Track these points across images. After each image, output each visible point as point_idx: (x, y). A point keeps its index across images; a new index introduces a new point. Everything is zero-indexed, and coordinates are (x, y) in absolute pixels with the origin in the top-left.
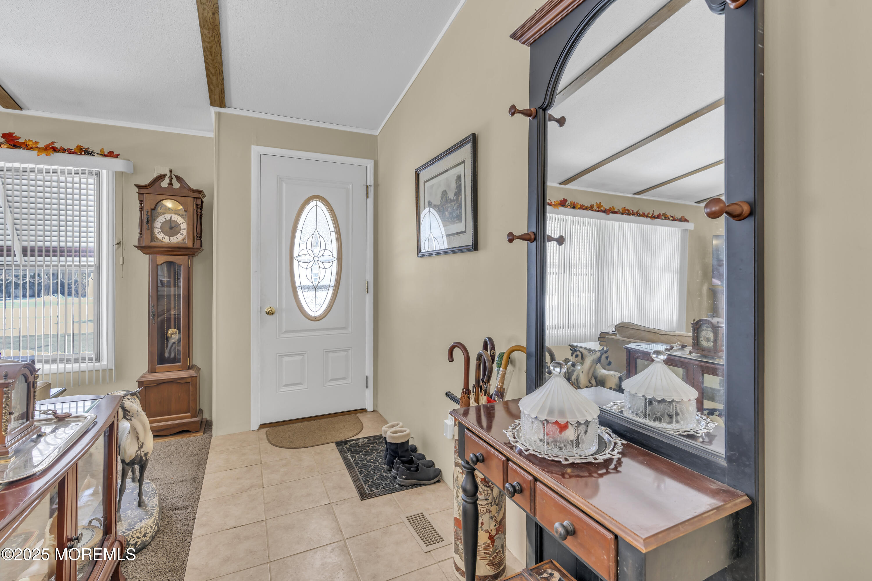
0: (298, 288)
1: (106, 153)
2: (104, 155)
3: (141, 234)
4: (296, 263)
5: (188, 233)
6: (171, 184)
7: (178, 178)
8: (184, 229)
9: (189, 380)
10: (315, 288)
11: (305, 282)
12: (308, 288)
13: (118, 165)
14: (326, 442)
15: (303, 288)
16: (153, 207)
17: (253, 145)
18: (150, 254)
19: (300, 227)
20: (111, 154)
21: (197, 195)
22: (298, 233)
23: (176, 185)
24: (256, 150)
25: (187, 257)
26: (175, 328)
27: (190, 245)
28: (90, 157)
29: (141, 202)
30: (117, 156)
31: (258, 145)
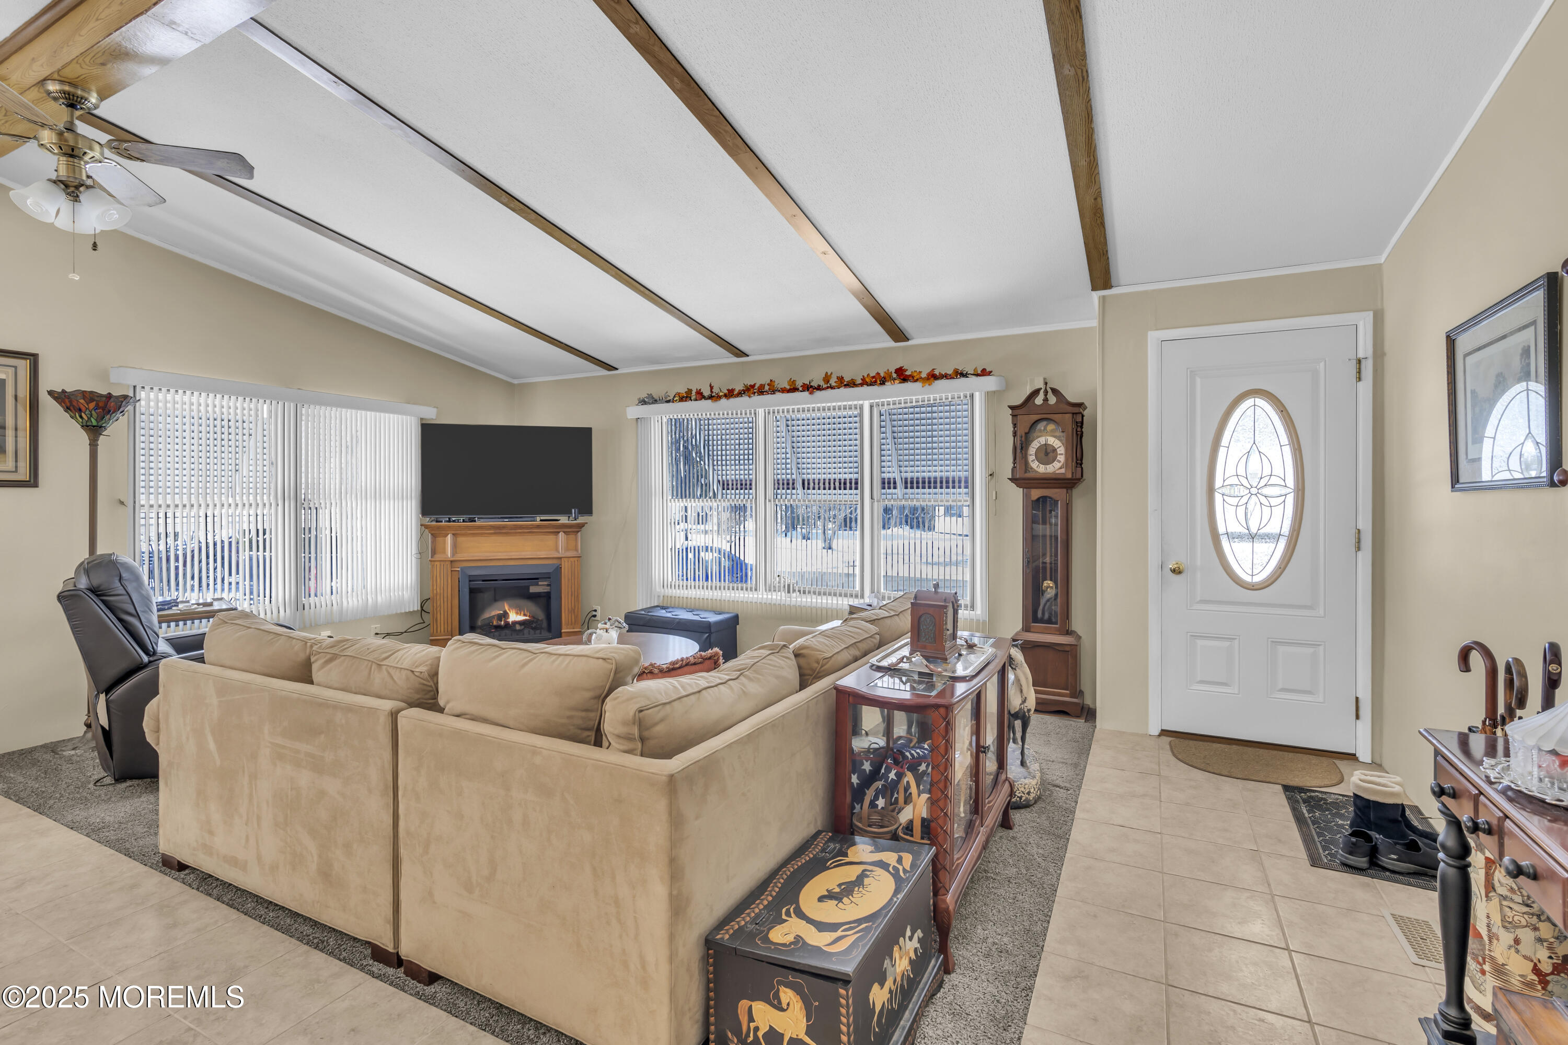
0: (1221, 537)
1: (979, 372)
2: (978, 375)
3: (1014, 464)
4: (1218, 498)
5: (1066, 459)
6: (1046, 400)
7: (1055, 391)
8: (1062, 454)
9: (1067, 649)
10: (1252, 537)
11: (1235, 527)
12: (1240, 537)
13: (991, 384)
15: (1231, 536)
16: (1028, 430)
17: (1151, 330)
18: (1024, 488)
19: (1225, 441)
20: (984, 373)
21: (1076, 410)
22: (1222, 452)
23: (1052, 400)
24: (1154, 336)
25: (1065, 490)
26: (1051, 580)
27: (1069, 476)
28: (964, 380)
29: (1015, 426)
30: (990, 373)
31: (1157, 330)
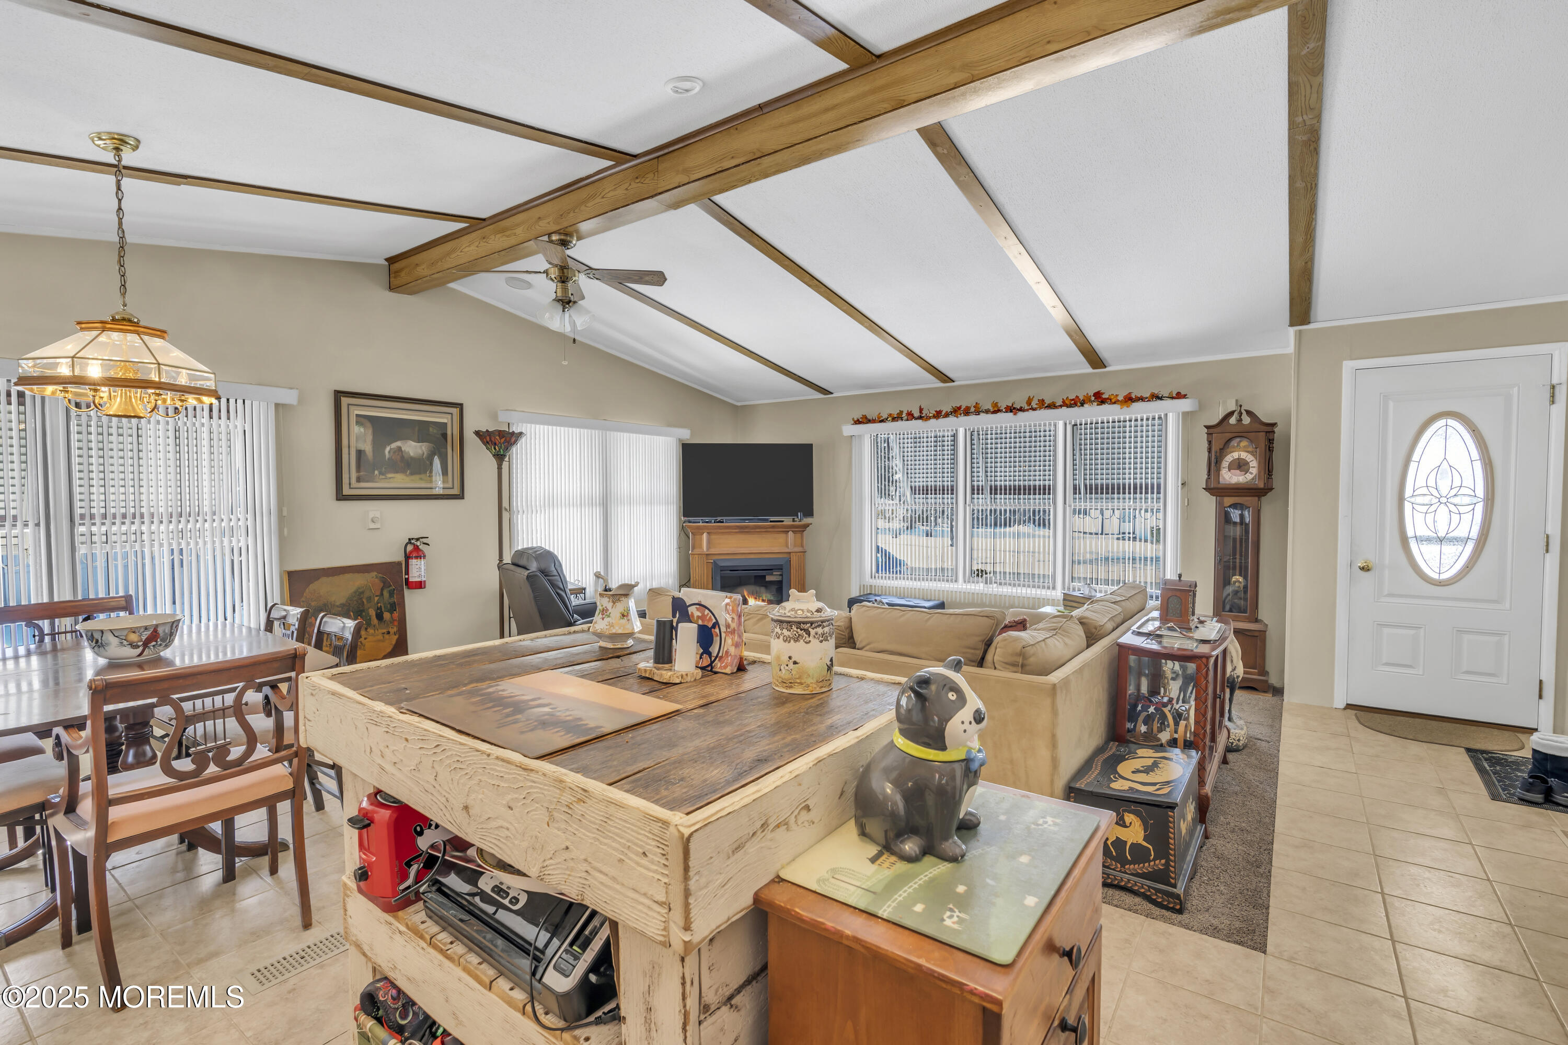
0: (1410, 540)
1: (1174, 395)
2: (1173, 398)
3: (1209, 475)
4: (1408, 507)
5: (1259, 472)
6: (1240, 420)
7: (1249, 413)
8: (1254, 467)
9: (1256, 634)
10: (1441, 540)
11: (1422, 531)
12: (1429, 540)
13: (1185, 405)
14: (1451, 744)
15: (1419, 539)
16: (1222, 447)
17: (1346, 360)
18: (1217, 496)
19: (1416, 457)
20: (1179, 396)
21: (1269, 429)
22: (1413, 467)
23: (1246, 420)
24: (1348, 366)
25: (1257, 498)
26: (1240, 575)
27: (1261, 485)
28: (1159, 402)
29: (1210, 442)
30: (1184, 396)
31: (1351, 359)
